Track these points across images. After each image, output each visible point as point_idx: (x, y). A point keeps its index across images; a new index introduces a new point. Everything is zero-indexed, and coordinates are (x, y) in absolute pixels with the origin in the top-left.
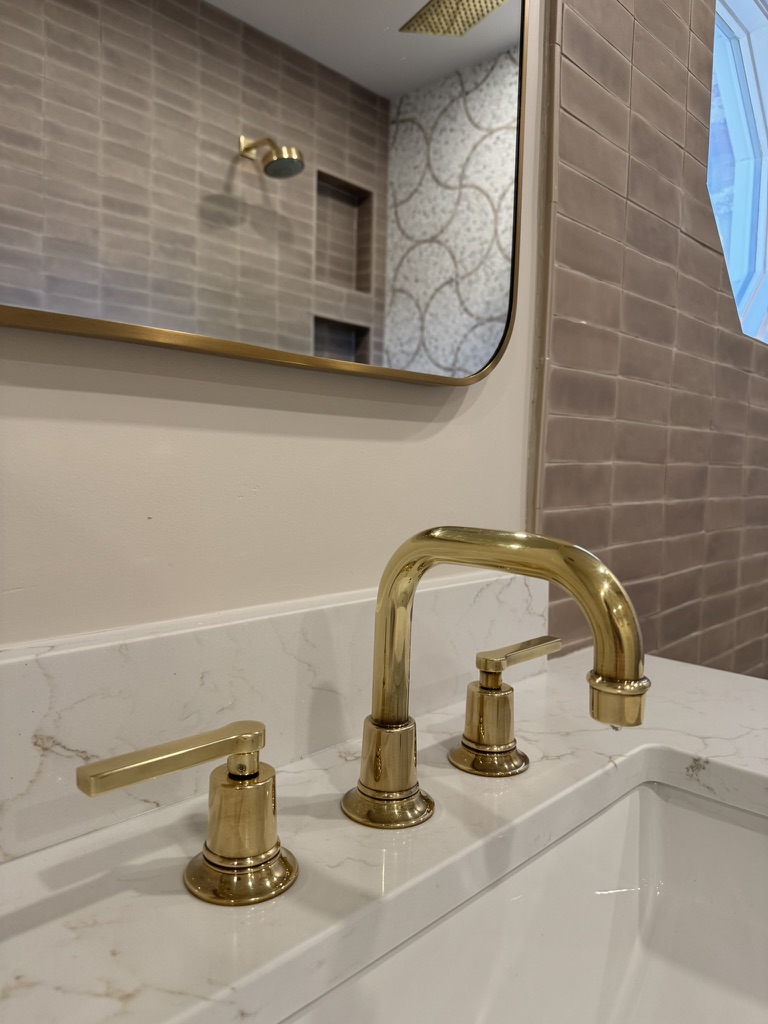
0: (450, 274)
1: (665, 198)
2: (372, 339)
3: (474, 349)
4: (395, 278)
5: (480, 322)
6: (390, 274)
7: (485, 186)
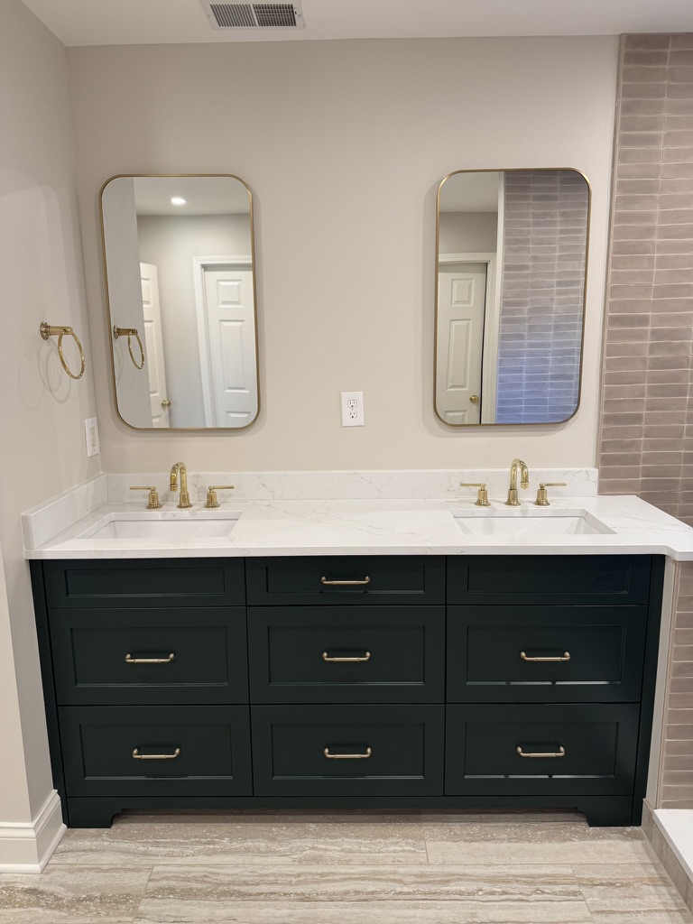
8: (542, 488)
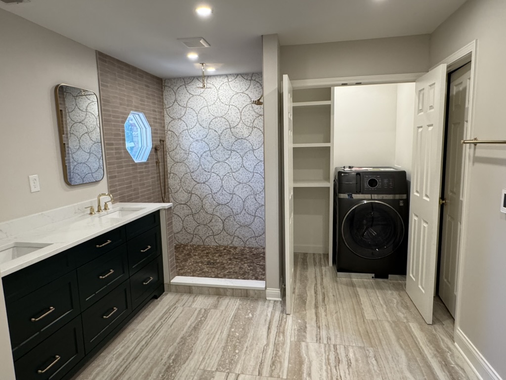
0: (86, 131)
1: (120, 153)
2: (66, 146)
3: (95, 149)
4: (70, 130)
5: (95, 143)
6: (69, 129)
7: (93, 113)
8: (106, 203)
